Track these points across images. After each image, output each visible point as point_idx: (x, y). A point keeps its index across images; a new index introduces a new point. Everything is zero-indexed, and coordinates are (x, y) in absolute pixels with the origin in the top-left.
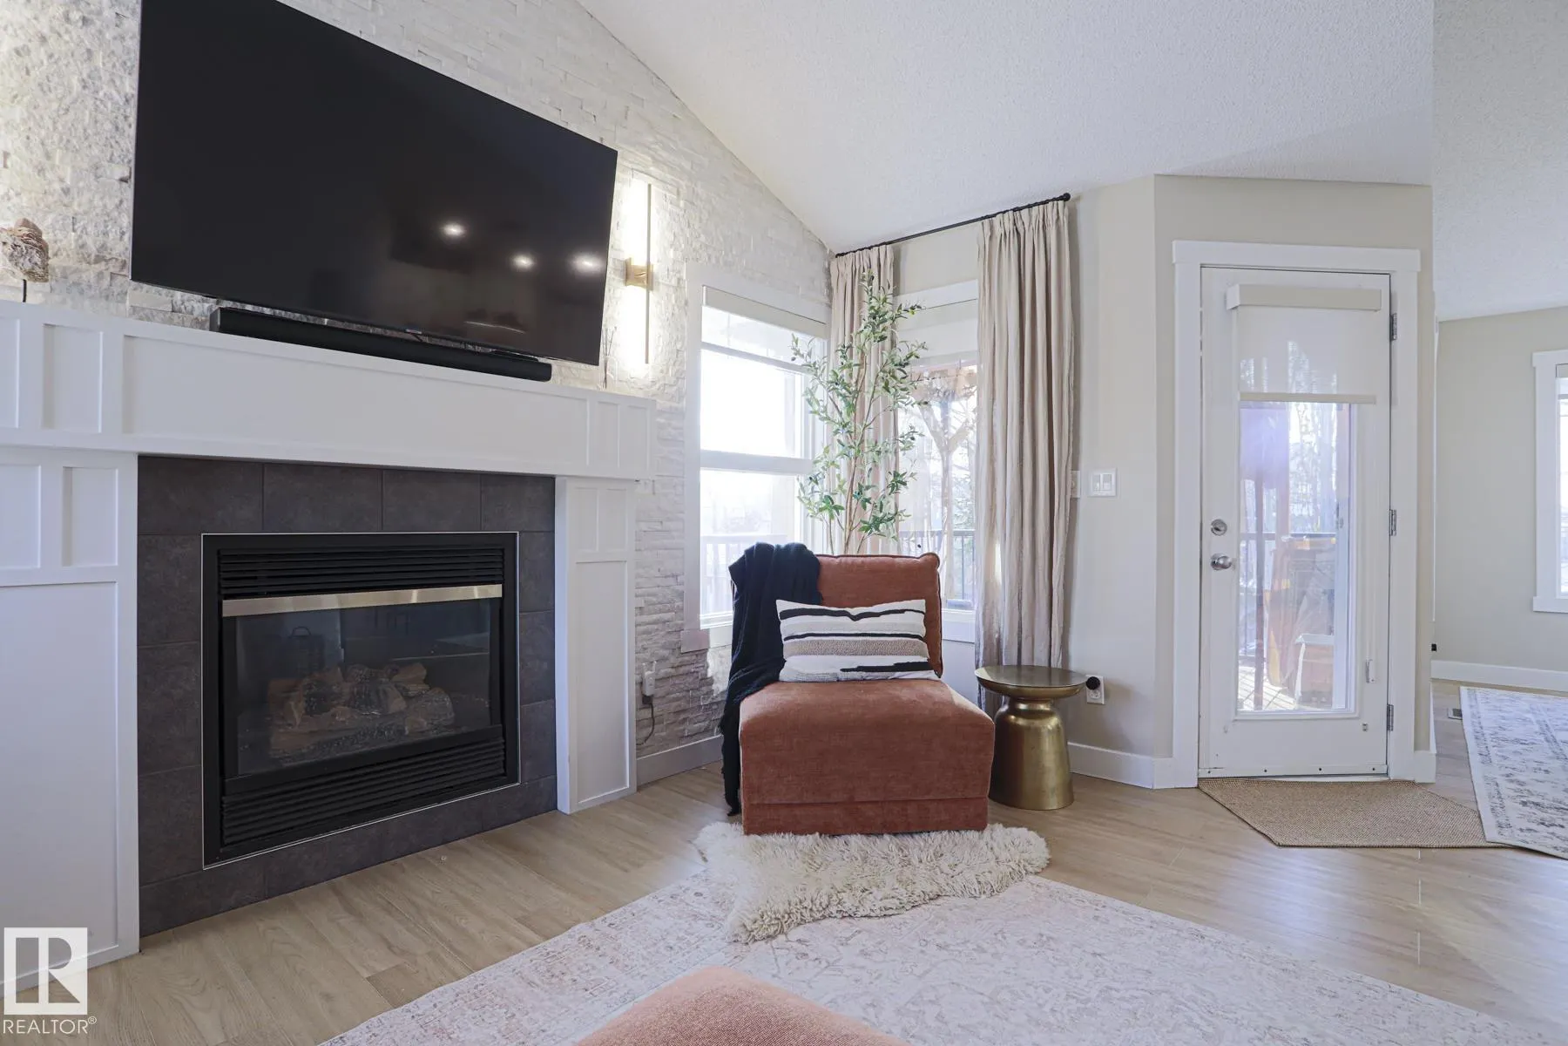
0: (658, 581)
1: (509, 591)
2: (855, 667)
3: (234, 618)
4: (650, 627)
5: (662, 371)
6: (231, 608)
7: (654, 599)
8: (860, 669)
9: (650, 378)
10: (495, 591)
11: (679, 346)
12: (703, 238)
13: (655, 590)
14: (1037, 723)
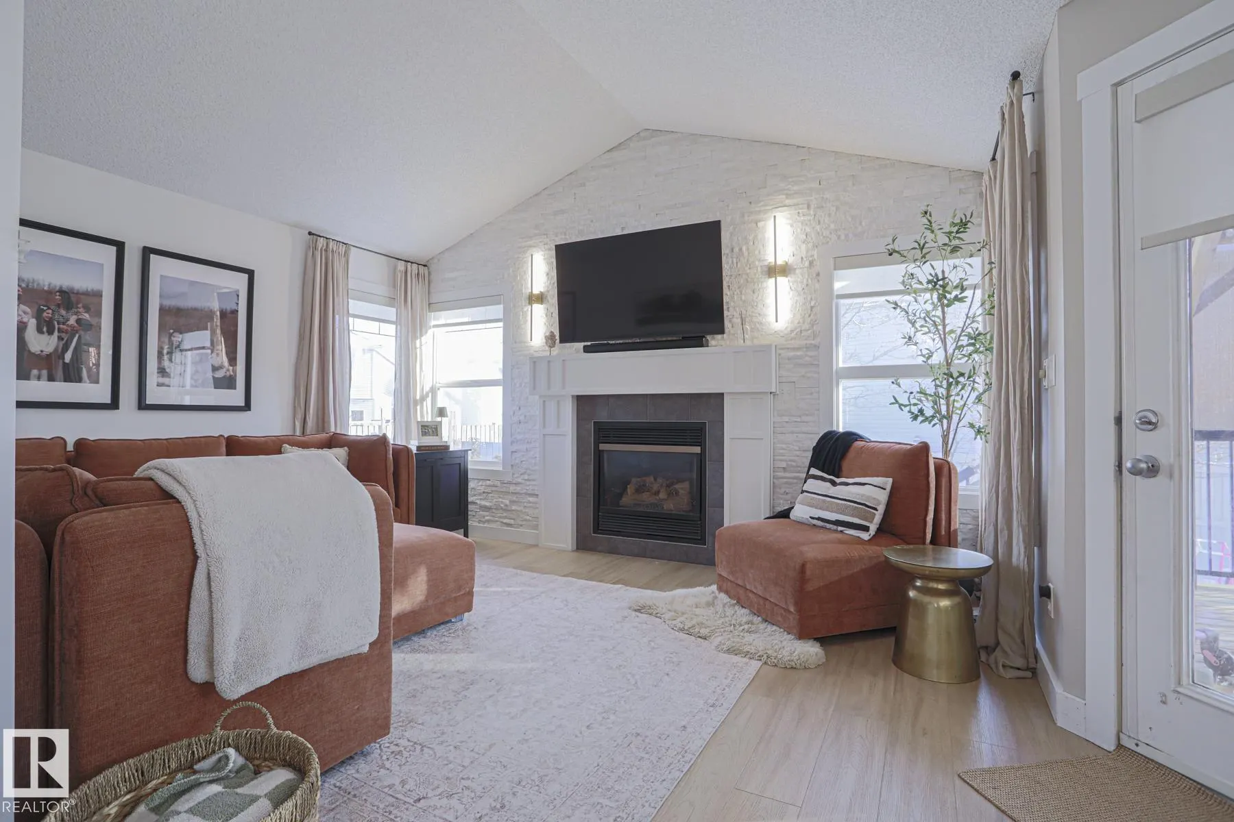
0: (798, 453)
1: (703, 450)
2: (817, 517)
3: (603, 451)
4: (791, 480)
5: (799, 323)
6: (602, 447)
7: (794, 464)
8: (819, 519)
9: (789, 329)
10: (697, 450)
11: (812, 304)
12: (832, 226)
13: (796, 458)
14: (926, 599)
